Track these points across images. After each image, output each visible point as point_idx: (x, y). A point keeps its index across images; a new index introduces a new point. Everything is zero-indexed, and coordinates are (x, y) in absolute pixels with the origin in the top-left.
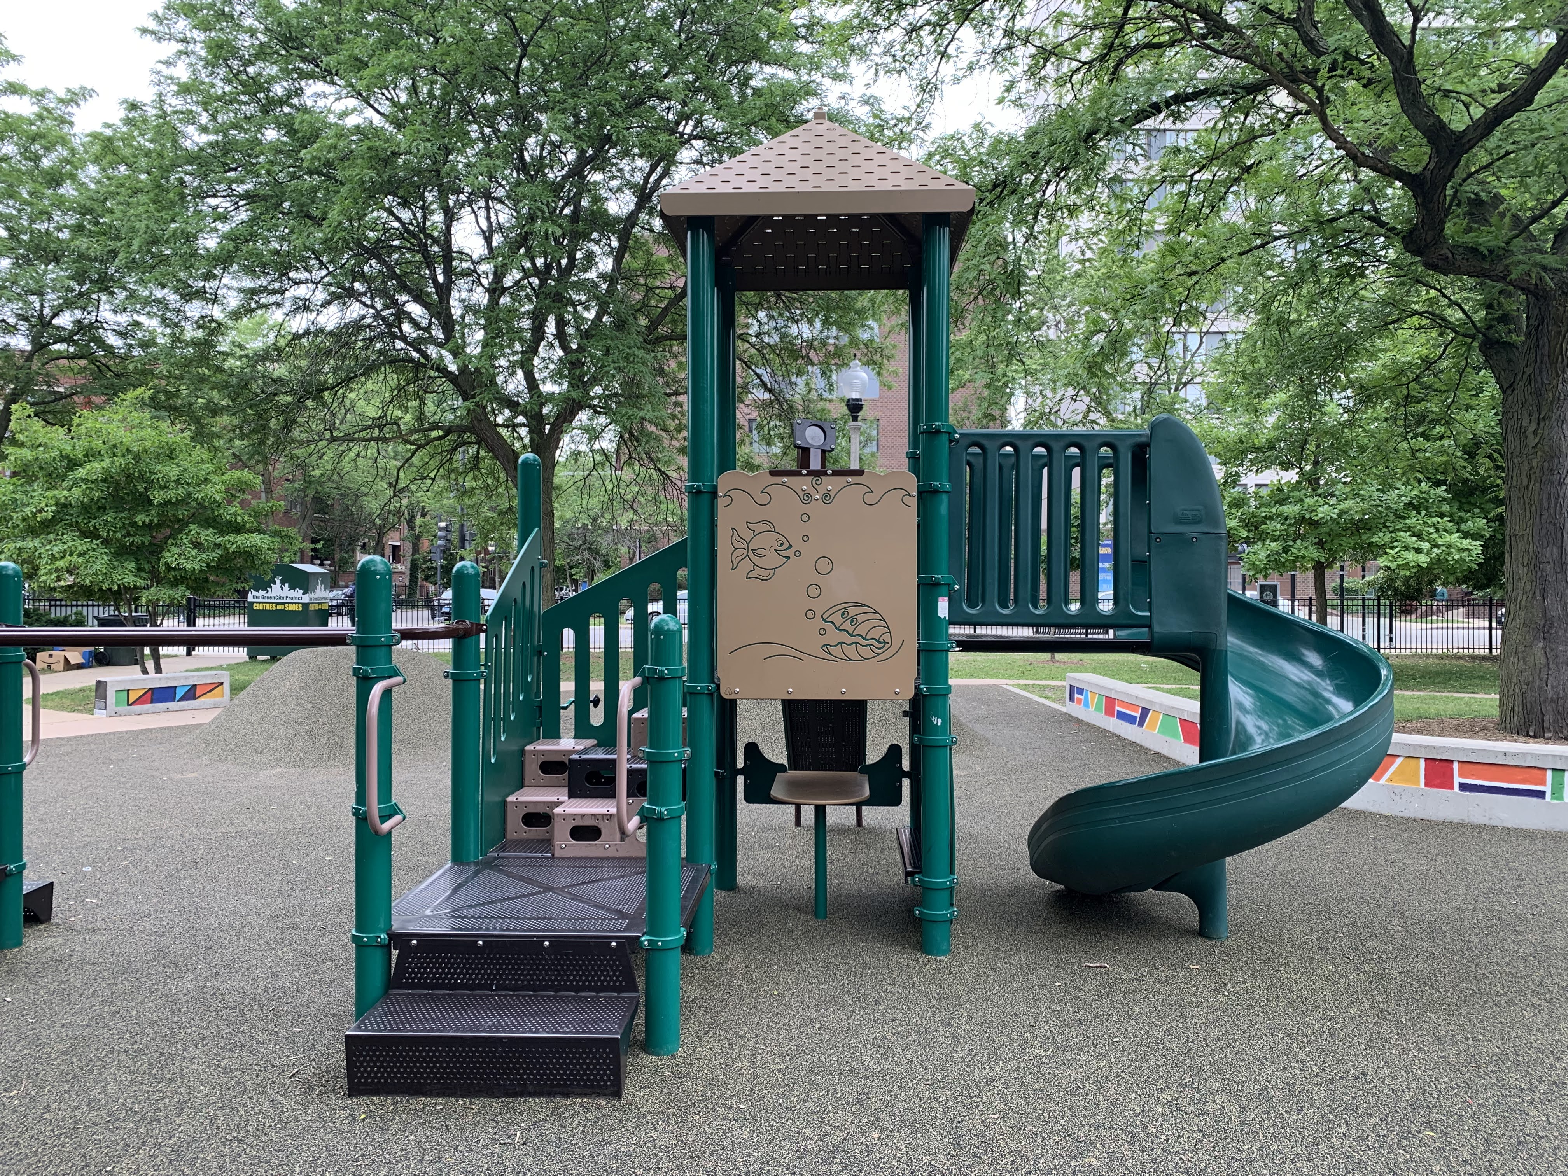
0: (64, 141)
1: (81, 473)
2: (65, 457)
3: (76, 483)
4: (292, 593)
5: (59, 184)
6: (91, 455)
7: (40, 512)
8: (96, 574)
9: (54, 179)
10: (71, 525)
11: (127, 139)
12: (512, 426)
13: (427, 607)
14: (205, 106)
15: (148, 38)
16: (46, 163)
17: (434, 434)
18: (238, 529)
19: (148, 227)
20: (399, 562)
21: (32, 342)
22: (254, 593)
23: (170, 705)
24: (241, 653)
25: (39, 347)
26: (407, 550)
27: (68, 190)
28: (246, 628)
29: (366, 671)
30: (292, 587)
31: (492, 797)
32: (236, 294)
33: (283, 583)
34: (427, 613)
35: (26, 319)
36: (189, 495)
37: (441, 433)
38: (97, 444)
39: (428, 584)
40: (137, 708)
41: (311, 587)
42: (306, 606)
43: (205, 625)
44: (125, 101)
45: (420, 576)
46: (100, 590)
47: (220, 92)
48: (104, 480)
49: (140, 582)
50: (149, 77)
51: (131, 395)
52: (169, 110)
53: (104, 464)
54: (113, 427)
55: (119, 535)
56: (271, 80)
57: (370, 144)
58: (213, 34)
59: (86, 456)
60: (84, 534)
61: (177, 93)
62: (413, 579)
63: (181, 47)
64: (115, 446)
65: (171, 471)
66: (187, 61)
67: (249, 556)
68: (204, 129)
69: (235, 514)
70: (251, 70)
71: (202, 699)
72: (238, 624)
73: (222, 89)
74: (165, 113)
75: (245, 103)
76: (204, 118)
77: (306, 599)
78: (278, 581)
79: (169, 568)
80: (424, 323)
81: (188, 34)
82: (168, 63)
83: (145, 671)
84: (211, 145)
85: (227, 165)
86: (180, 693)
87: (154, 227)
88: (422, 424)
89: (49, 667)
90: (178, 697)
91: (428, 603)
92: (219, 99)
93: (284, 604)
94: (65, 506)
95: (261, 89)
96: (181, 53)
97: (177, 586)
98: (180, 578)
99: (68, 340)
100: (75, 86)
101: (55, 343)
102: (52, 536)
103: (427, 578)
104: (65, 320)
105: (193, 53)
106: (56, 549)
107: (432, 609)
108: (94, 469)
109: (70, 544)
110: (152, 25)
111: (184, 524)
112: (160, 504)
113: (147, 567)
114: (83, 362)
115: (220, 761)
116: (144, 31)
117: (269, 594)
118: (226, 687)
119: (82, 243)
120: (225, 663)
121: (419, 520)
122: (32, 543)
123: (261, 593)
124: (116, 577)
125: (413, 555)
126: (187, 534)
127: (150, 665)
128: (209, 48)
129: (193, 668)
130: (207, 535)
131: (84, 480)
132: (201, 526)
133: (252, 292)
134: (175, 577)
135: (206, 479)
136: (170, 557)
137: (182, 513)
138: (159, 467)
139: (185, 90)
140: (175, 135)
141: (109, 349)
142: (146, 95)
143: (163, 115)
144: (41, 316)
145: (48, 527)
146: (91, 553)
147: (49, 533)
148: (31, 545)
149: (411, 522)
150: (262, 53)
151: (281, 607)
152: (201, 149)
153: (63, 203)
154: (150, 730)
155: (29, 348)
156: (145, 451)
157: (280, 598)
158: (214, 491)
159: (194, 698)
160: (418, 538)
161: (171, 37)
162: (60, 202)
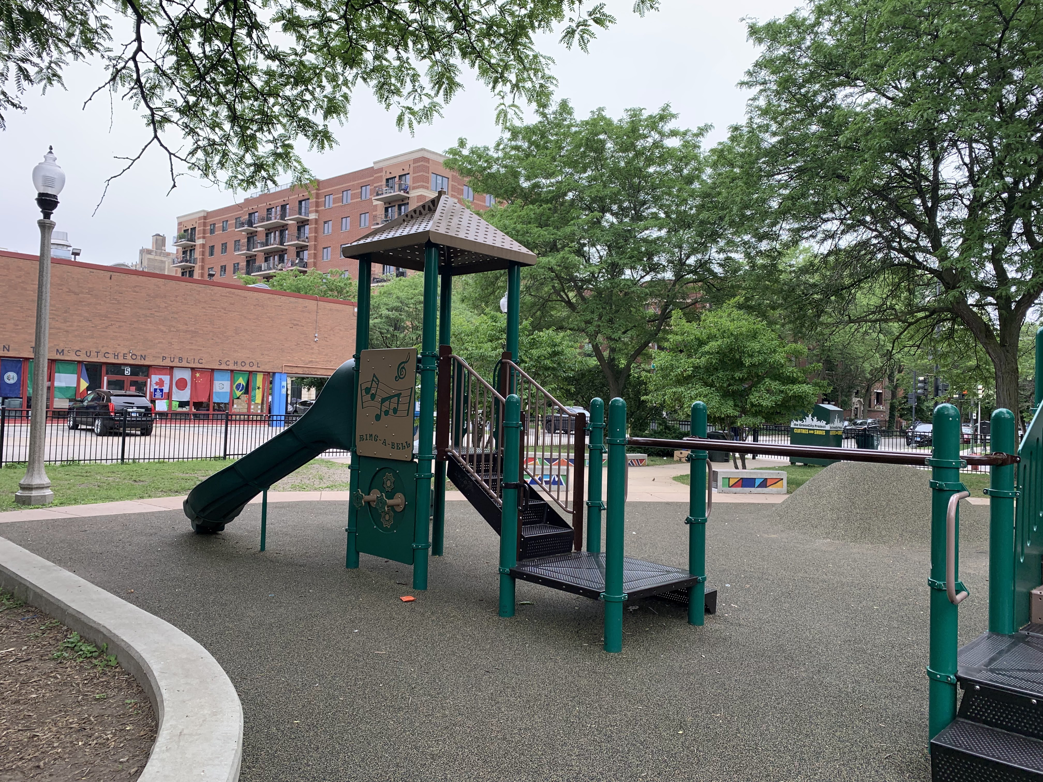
0: (695, 158)
1: (706, 348)
2: (697, 339)
3: (704, 354)
4: (819, 423)
5: (692, 183)
6: (711, 337)
7: (685, 371)
8: (713, 408)
9: (689, 180)
10: (700, 379)
11: (730, 150)
12: (980, 305)
13: (903, 436)
14: (774, 119)
15: (744, 87)
16: (685, 172)
17: (921, 315)
18: (793, 381)
19: (742, 199)
20: (881, 404)
21: (675, 275)
22: (795, 422)
23: (752, 489)
24: (786, 460)
25: (679, 277)
26: (887, 395)
27: (696, 185)
28: (789, 444)
29: (942, 485)
30: (819, 420)
31: (1020, 589)
32: (787, 233)
33: (813, 416)
34: (903, 441)
35: (672, 262)
36: (765, 360)
37: (927, 313)
38: (714, 331)
39: (902, 421)
40: (733, 489)
41: (831, 418)
42: (827, 432)
43: (765, 441)
44: (731, 127)
45: (897, 414)
46: (715, 417)
47: (783, 108)
48: (718, 353)
49: (737, 414)
50: (744, 109)
51: (733, 301)
52: (755, 126)
53: (719, 343)
54: (723, 320)
55: (725, 385)
56: (816, 93)
57: (886, 120)
58: (781, 75)
59: (708, 338)
60: (706, 384)
61: (760, 116)
62: (892, 416)
63: (762, 87)
64: (724, 332)
65: (756, 346)
66: (765, 94)
67: (800, 398)
68: (774, 134)
69: (792, 372)
70: (803, 91)
71: (770, 488)
72: (784, 442)
73: (784, 106)
74: (753, 129)
75: (798, 112)
76: (774, 127)
77: (828, 427)
78: (810, 415)
79: (753, 405)
80: (913, 237)
81: (767, 78)
82: (754, 99)
83: (737, 467)
84: (779, 142)
85: (788, 153)
86: (758, 483)
87: (746, 198)
88: (912, 309)
89: (680, 459)
90: (756, 485)
91: (903, 434)
92: (783, 113)
93: (814, 430)
94: (697, 367)
95: (809, 100)
96: (762, 91)
97: (756, 416)
98: (758, 411)
99: (694, 272)
100: (702, 125)
101: (688, 274)
102: (690, 385)
103: (901, 416)
104: (691, 261)
105: (769, 89)
106: (693, 393)
107: (908, 438)
108: (713, 345)
109: (700, 390)
110: (746, 79)
111: (760, 379)
112: (749, 366)
113: (740, 404)
114: (700, 284)
115: (790, 529)
116: (742, 84)
117: (804, 423)
118: (785, 481)
119: (704, 215)
120: (777, 465)
121: (897, 376)
122: (681, 389)
123: (799, 422)
124: (723, 410)
125: (892, 399)
126: (763, 385)
127: (739, 463)
128: (780, 84)
129: (759, 467)
130: (775, 385)
131: (708, 353)
132: (771, 379)
133: (798, 230)
134: (756, 411)
135: (775, 350)
136: (754, 398)
137: (761, 372)
138: (748, 344)
139: (765, 112)
140: (759, 141)
141: (715, 275)
142: (742, 121)
143: (752, 131)
144: (680, 259)
145: (687, 380)
146: (710, 395)
147: (688, 384)
148: (680, 390)
149: (891, 377)
150: (811, 78)
151: (811, 432)
152: (774, 146)
153: (694, 193)
154: (743, 504)
155: (674, 278)
156: (741, 334)
157: (811, 426)
158: (780, 357)
159: (766, 486)
160: (896, 387)
161: (757, 83)
162: (692, 194)
